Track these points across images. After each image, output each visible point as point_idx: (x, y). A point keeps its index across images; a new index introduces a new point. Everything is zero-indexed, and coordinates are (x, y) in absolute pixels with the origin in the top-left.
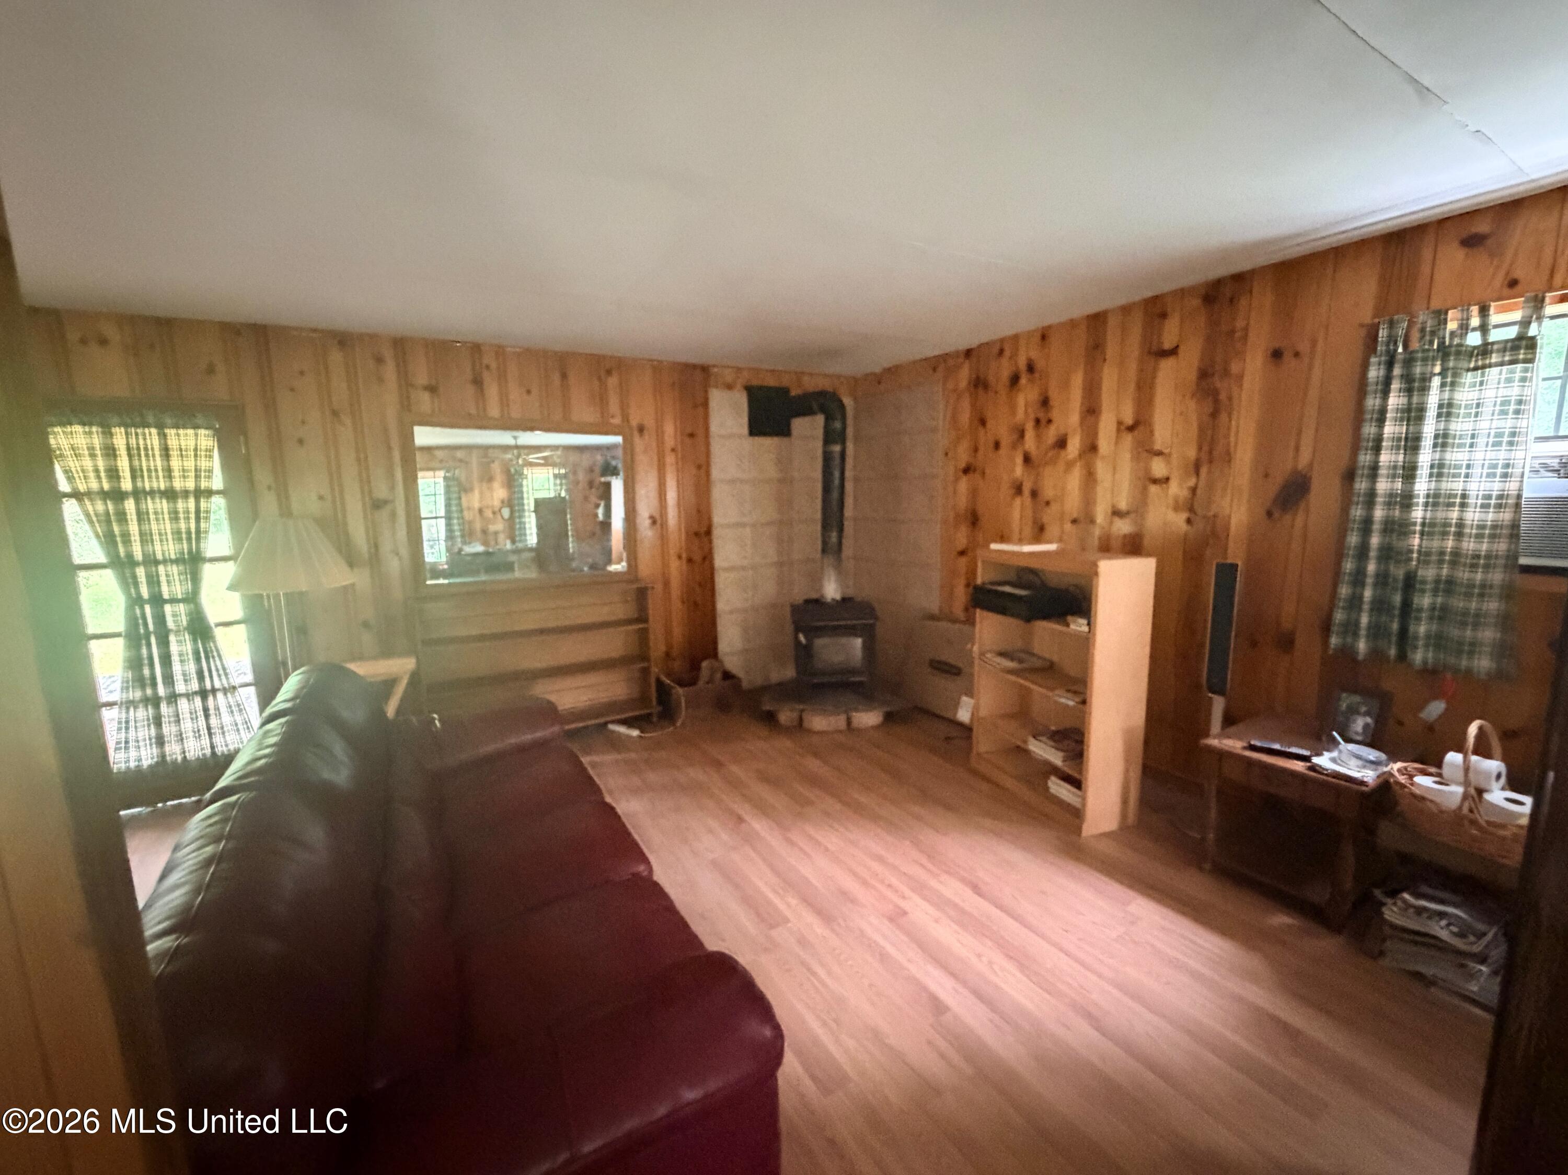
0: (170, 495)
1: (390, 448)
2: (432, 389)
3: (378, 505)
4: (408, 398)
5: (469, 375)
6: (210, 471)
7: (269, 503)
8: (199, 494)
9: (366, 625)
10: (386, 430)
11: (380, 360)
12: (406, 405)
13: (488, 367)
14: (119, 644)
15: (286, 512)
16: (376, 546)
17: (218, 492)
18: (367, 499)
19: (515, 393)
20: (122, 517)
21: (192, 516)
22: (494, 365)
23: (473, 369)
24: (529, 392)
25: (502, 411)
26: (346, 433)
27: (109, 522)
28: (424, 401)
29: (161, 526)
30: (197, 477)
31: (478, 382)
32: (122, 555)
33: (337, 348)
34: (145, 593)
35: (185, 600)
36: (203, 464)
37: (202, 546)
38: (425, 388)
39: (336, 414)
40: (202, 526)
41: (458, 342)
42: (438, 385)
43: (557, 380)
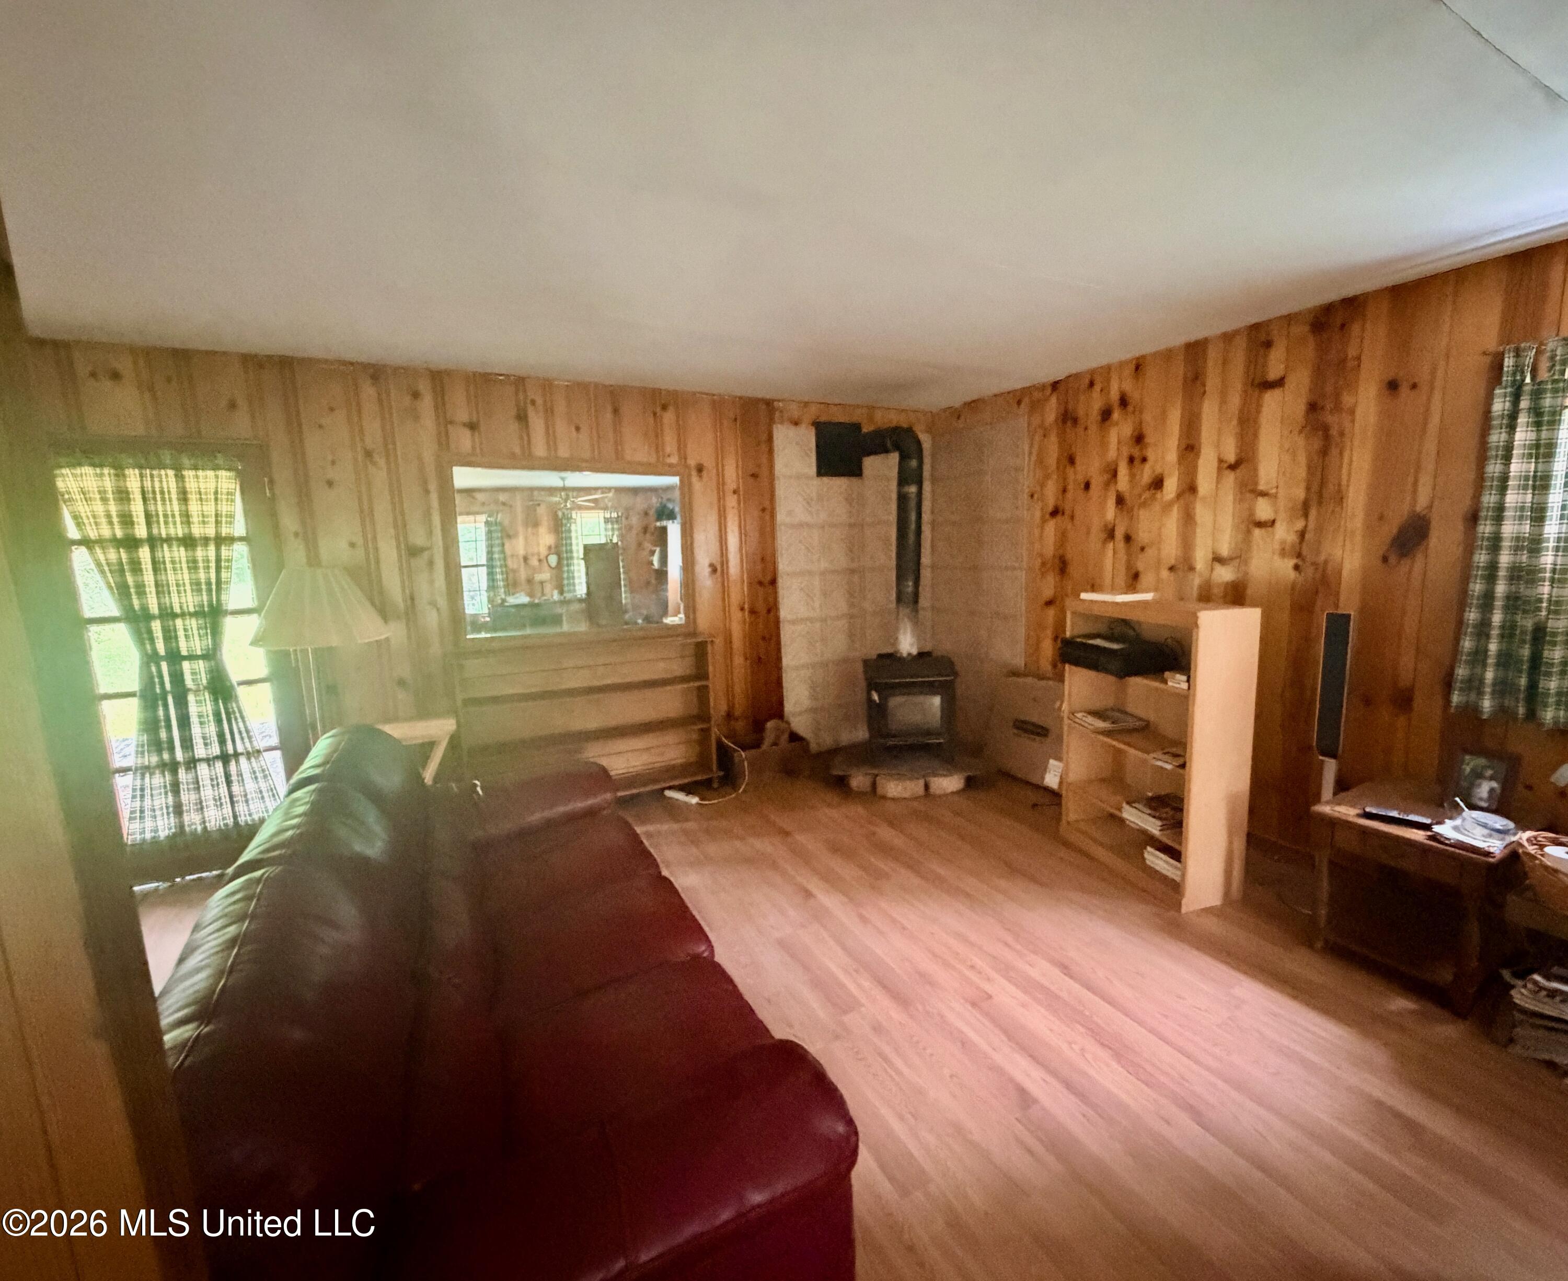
0: (189, 542)
1: (427, 492)
2: (472, 427)
3: (414, 551)
4: (447, 433)
5: (512, 409)
6: (231, 516)
7: (296, 552)
8: (220, 541)
9: (401, 683)
11: (416, 395)
12: (443, 441)
13: (533, 402)
14: (134, 705)
15: (314, 560)
16: (412, 597)
17: (241, 539)
18: (402, 544)
19: (561, 427)
20: (136, 567)
21: (213, 565)
22: (539, 400)
23: (517, 404)
24: (578, 429)
25: (549, 448)
26: (379, 475)
27: (122, 571)
28: (464, 440)
29: (179, 576)
30: (218, 523)
31: (522, 418)
32: (137, 607)
33: (369, 382)
34: (161, 649)
35: (204, 657)
36: (224, 508)
37: (223, 597)
38: (465, 425)
39: (368, 454)
40: (224, 575)
41: (501, 375)
42: (479, 421)
43: (609, 416)
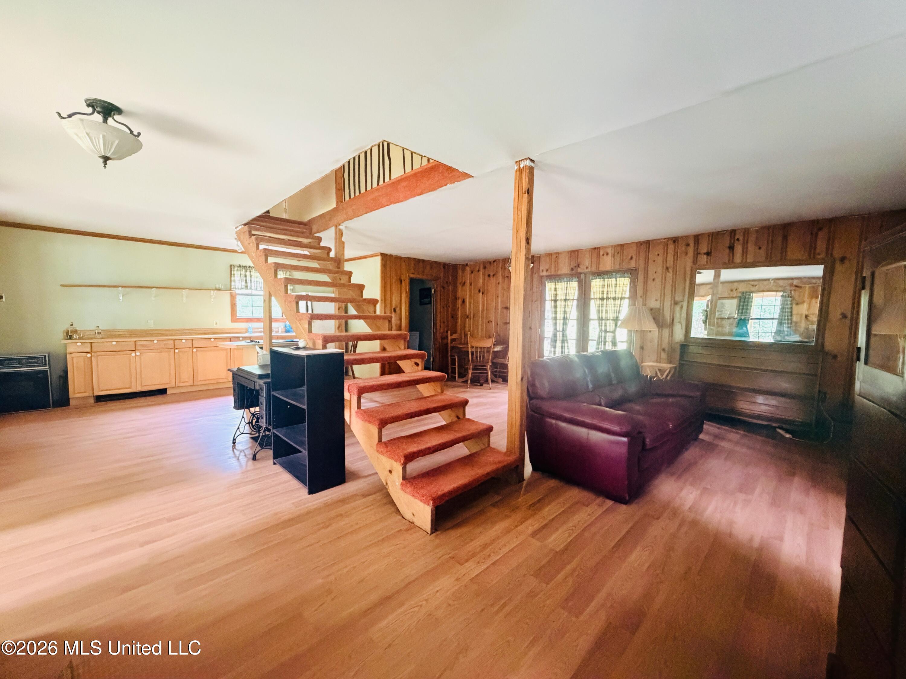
0: (615, 299)
1: (685, 280)
2: (708, 254)
3: (676, 303)
4: (697, 258)
5: (727, 244)
6: (626, 291)
7: (640, 301)
8: (622, 298)
10: (685, 273)
11: (688, 245)
12: (695, 261)
13: (738, 240)
14: (595, 342)
15: (645, 304)
16: (673, 320)
17: (627, 298)
18: (673, 301)
19: (751, 247)
20: (602, 305)
21: (619, 306)
22: (741, 238)
23: (730, 241)
24: (760, 248)
25: (743, 259)
26: (670, 275)
27: (599, 306)
28: (703, 259)
29: (611, 309)
30: (622, 293)
31: (731, 248)
32: (600, 316)
33: (672, 243)
34: (603, 330)
35: (612, 332)
36: (624, 289)
37: (619, 315)
38: (705, 254)
39: (667, 268)
40: (621, 309)
41: (724, 231)
42: (711, 251)
43: (780, 239)
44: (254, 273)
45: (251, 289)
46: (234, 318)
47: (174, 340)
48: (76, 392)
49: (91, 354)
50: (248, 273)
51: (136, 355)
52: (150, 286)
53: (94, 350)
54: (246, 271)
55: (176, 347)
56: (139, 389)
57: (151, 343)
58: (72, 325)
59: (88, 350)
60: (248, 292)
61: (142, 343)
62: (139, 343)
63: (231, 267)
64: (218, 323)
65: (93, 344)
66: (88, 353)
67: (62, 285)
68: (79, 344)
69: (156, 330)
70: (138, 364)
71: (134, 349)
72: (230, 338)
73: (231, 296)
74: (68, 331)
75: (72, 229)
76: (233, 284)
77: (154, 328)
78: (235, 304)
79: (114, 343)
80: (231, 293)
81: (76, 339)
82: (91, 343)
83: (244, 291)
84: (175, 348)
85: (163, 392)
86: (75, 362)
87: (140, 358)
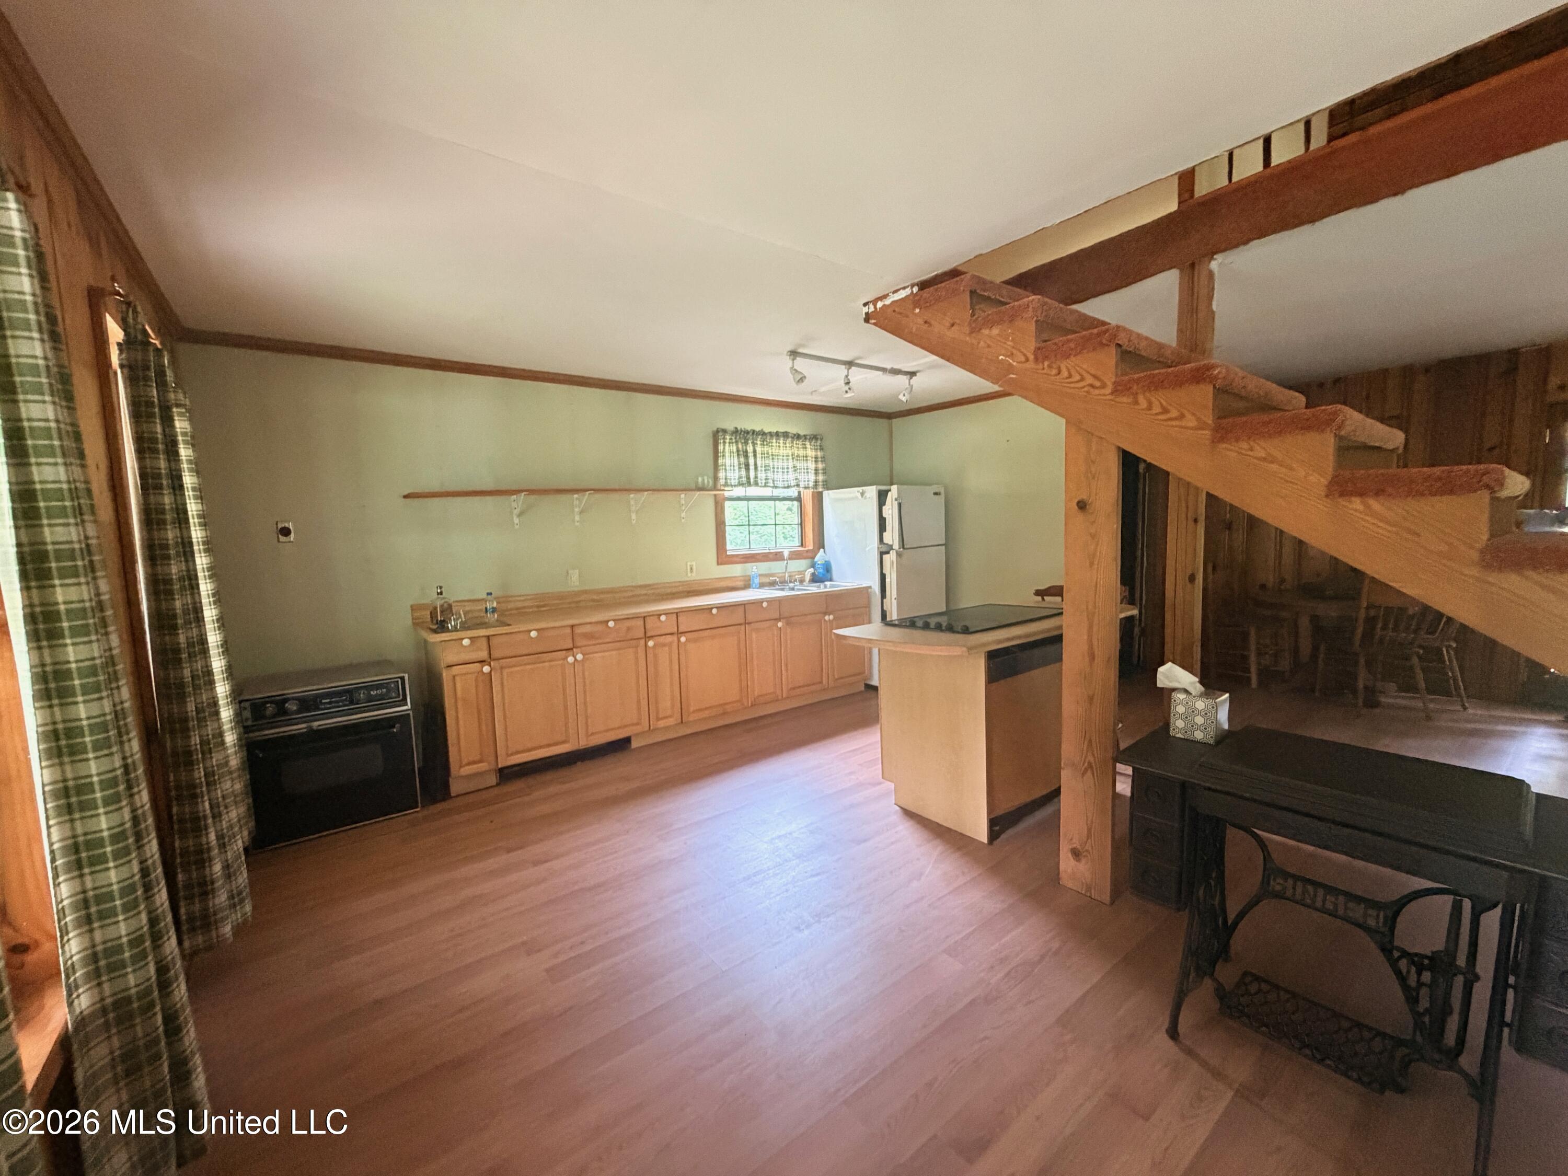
44: (759, 446)
45: (756, 484)
46: (723, 557)
47: (644, 617)
48: (465, 761)
49: (490, 666)
50: (750, 449)
51: (576, 659)
52: (574, 487)
53: (495, 654)
54: (746, 443)
55: (649, 634)
56: (584, 742)
57: (600, 628)
58: (441, 593)
59: (484, 654)
60: (752, 491)
61: (587, 629)
62: (578, 630)
63: (717, 435)
64: (694, 568)
65: (494, 641)
66: (482, 662)
67: (405, 497)
68: (466, 642)
69: (585, 592)
70: (579, 680)
71: (571, 646)
72: (745, 604)
73: (716, 503)
74: (435, 608)
75: (455, 359)
76: (721, 474)
77: (579, 589)
78: (723, 523)
79: (533, 634)
80: (715, 495)
81: (455, 629)
82: (488, 637)
83: (739, 492)
84: (647, 638)
85: (622, 745)
86: (459, 686)
87: (583, 665)
